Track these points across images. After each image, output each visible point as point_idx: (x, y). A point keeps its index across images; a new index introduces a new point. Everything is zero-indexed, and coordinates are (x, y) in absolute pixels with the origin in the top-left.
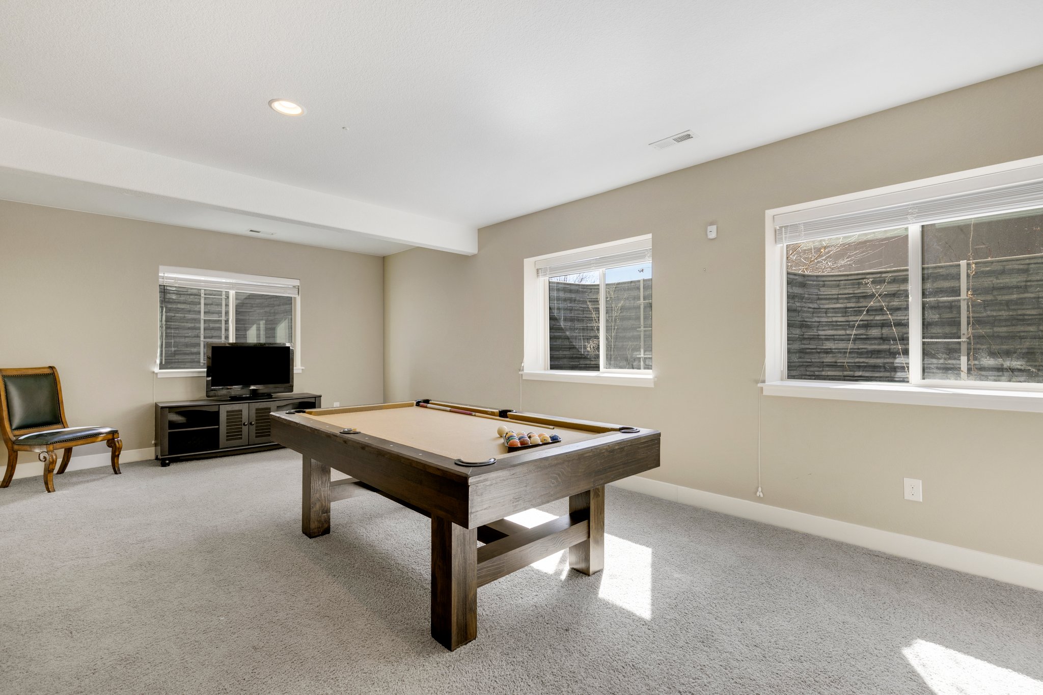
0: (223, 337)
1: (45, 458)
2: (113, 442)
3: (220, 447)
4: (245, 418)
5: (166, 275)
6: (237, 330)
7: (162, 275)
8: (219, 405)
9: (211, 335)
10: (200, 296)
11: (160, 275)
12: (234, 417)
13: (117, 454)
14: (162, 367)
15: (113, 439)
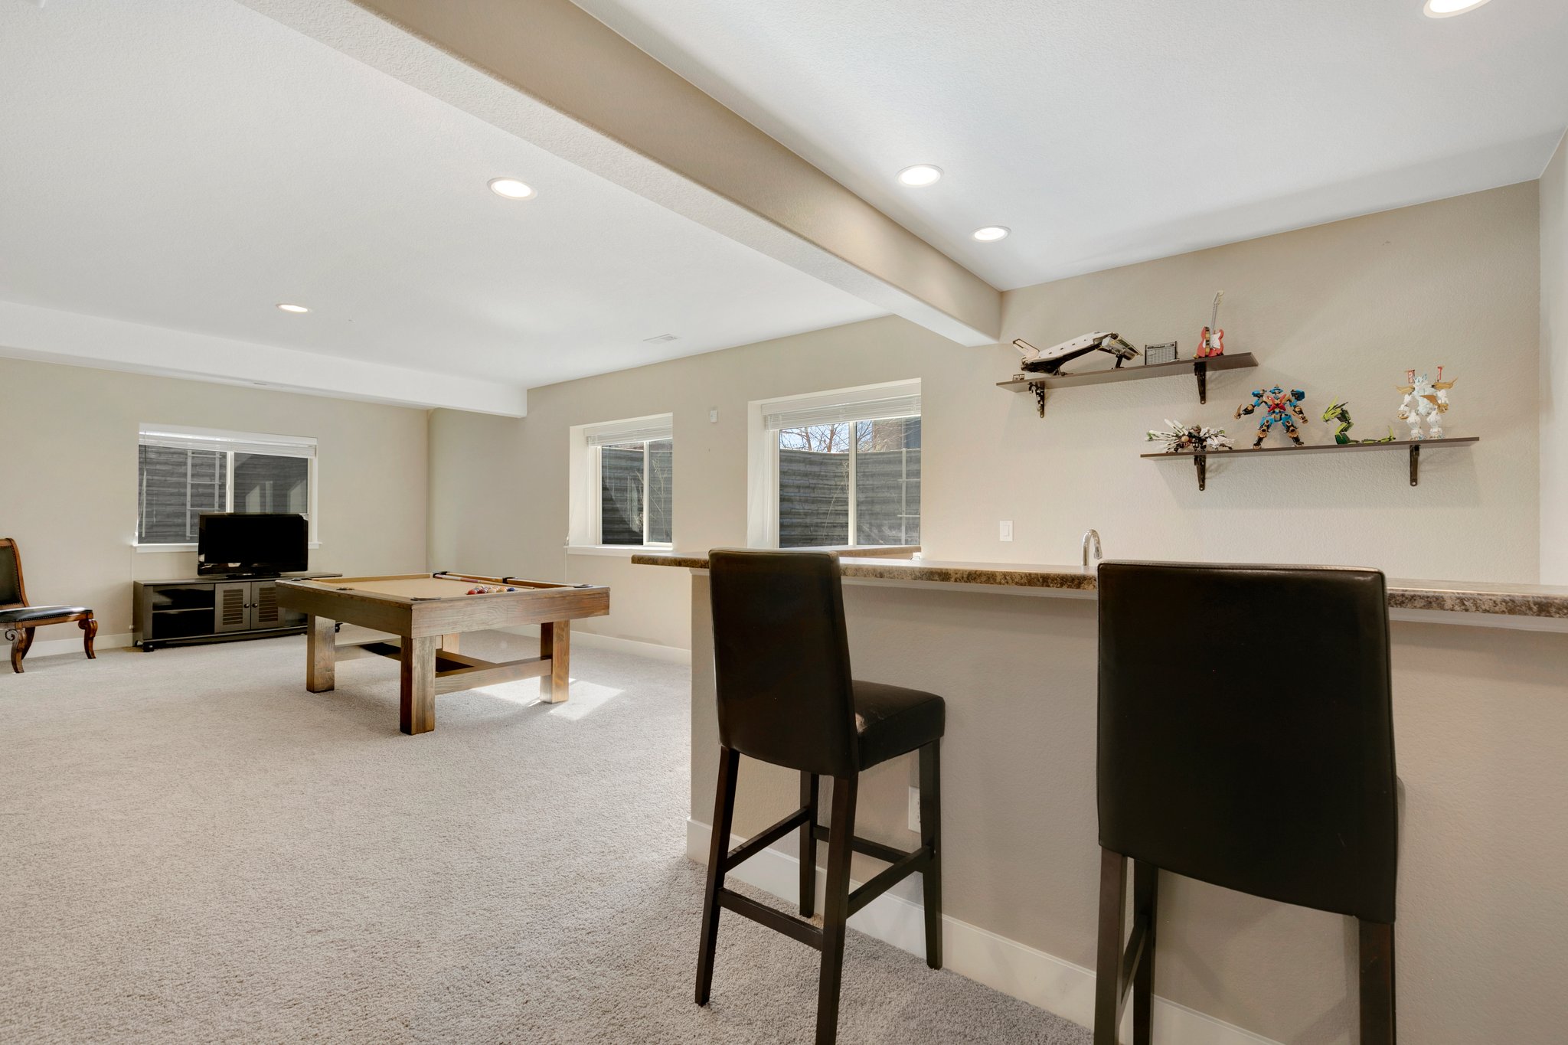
0: (216, 505)
1: (13, 636)
2: (86, 622)
3: (216, 632)
4: (246, 600)
5: (147, 434)
6: (236, 497)
7: (143, 433)
8: (215, 583)
9: (200, 502)
10: (187, 455)
11: (141, 433)
12: (233, 598)
13: (91, 636)
14: (141, 540)
15: (87, 619)
